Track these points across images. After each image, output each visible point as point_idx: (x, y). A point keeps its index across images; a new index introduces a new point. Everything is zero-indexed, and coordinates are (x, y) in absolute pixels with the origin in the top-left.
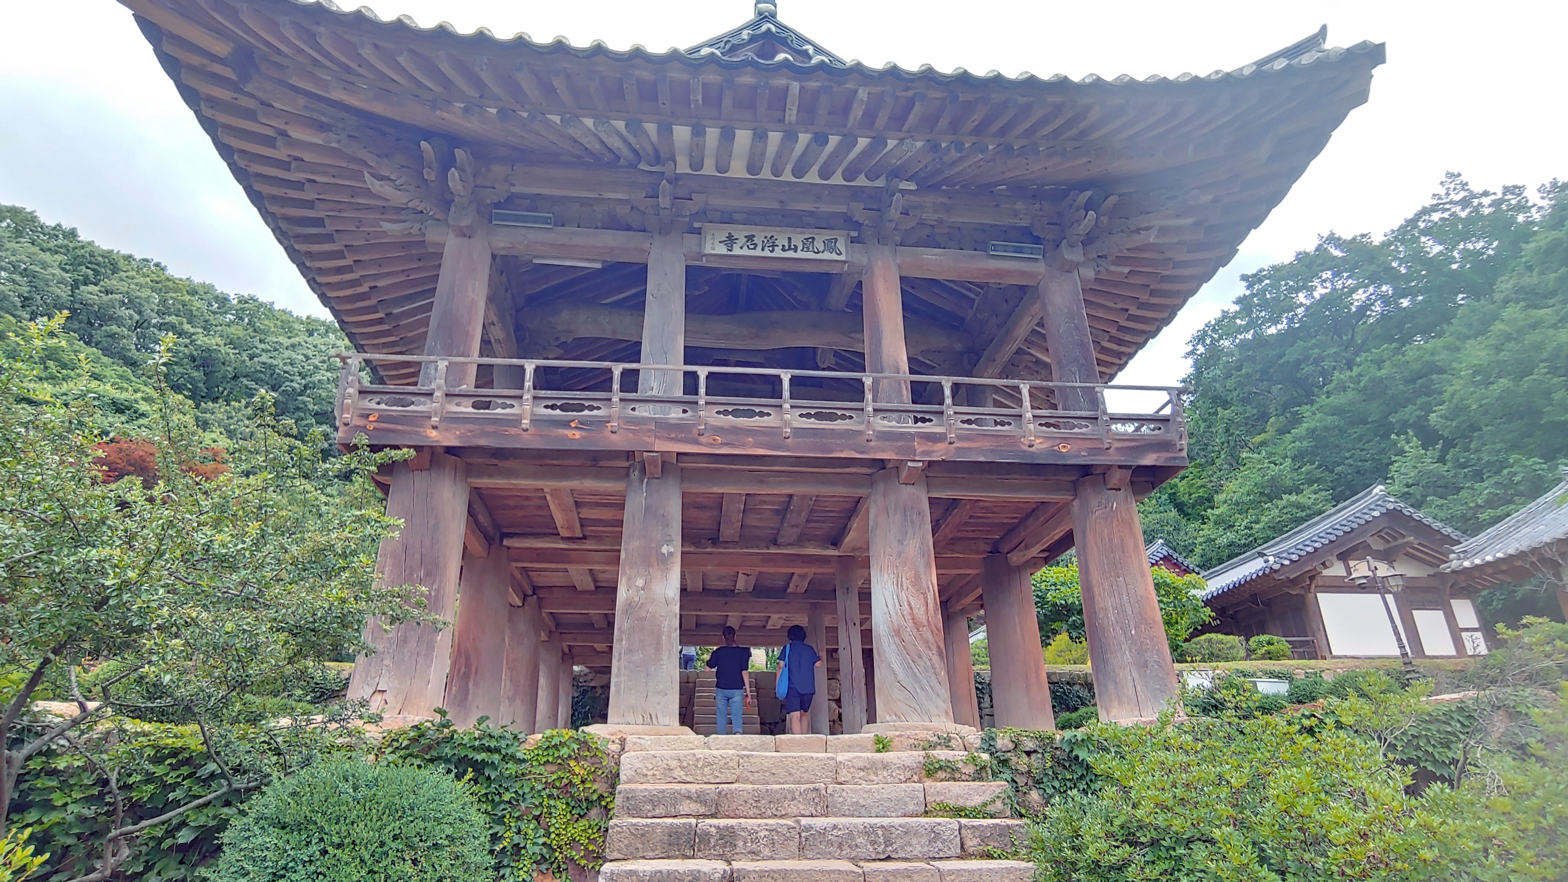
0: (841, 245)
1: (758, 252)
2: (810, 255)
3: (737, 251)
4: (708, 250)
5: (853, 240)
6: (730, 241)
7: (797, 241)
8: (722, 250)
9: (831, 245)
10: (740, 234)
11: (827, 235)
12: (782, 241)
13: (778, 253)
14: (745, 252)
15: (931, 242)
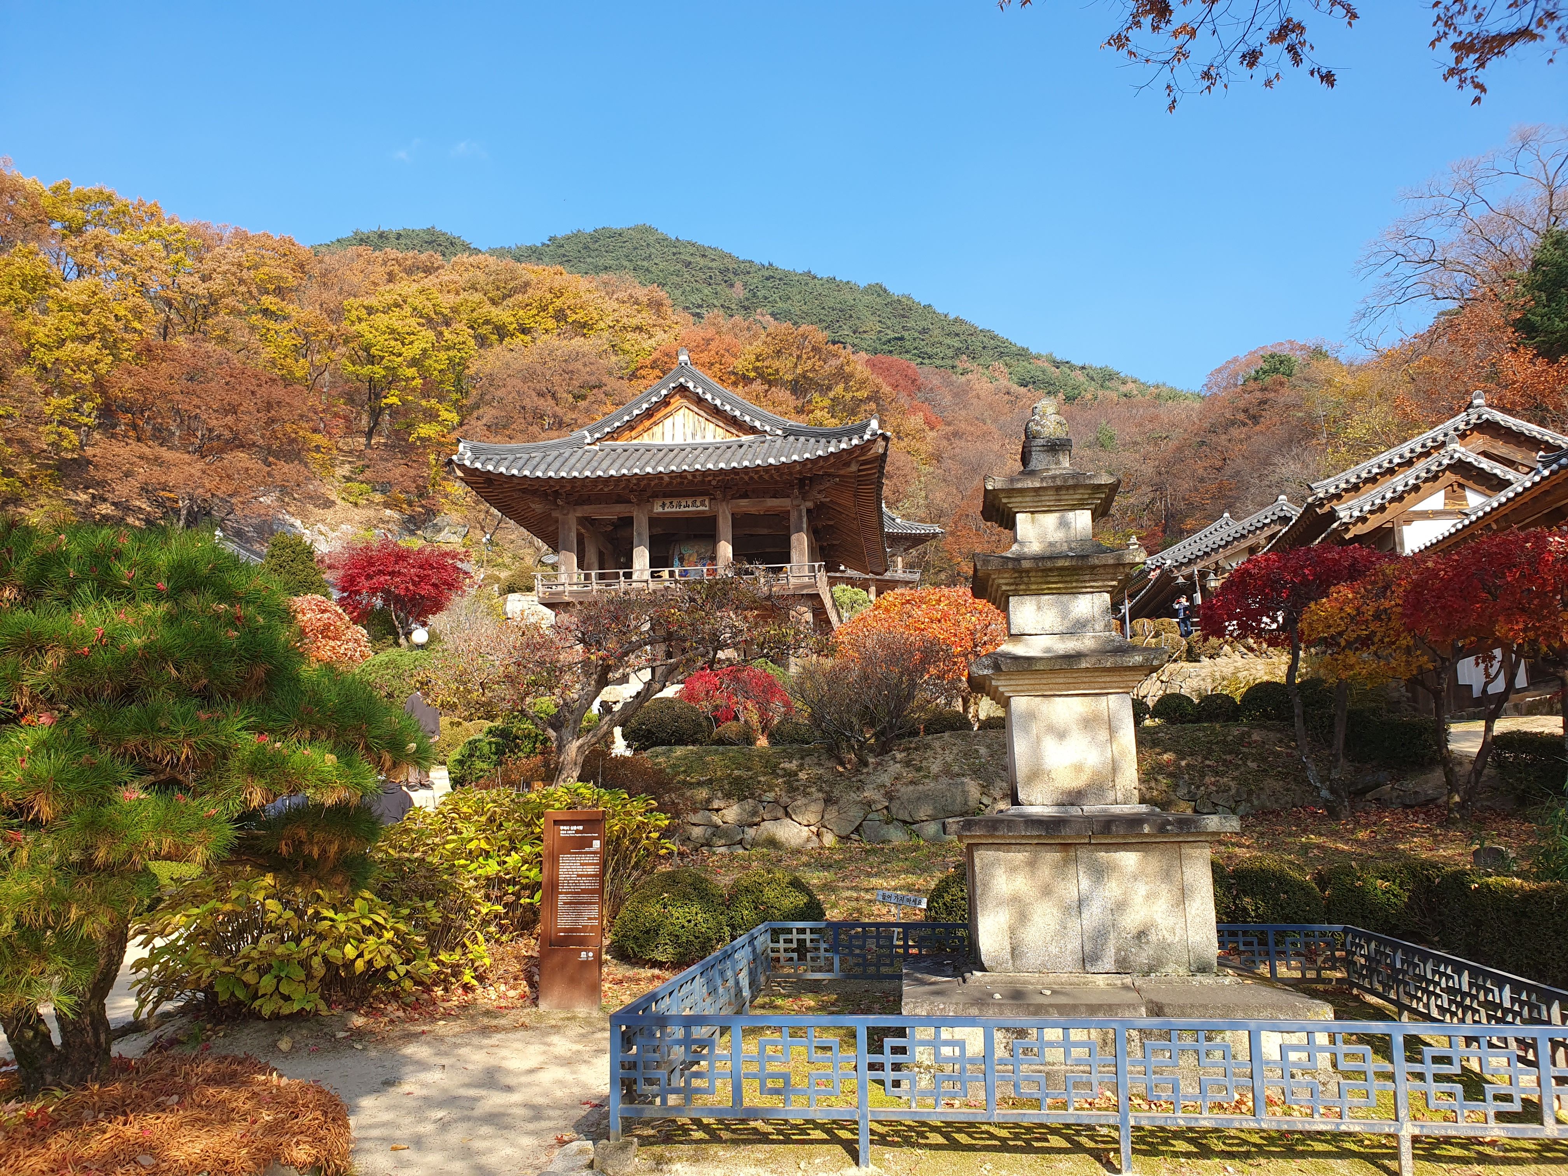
0: (707, 503)
1: (674, 510)
2: (694, 509)
3: (666, 510)
4: (655, 511)
5: (711, 499)
6: (663, 505)
7: (690, 503)
8: (660, 510)
9: (703, 504)
10: (667, 502)
11: (702, 498)
12: (683, 503)
13: (682, 509)
14: (670, 510)
15: (745, 496)
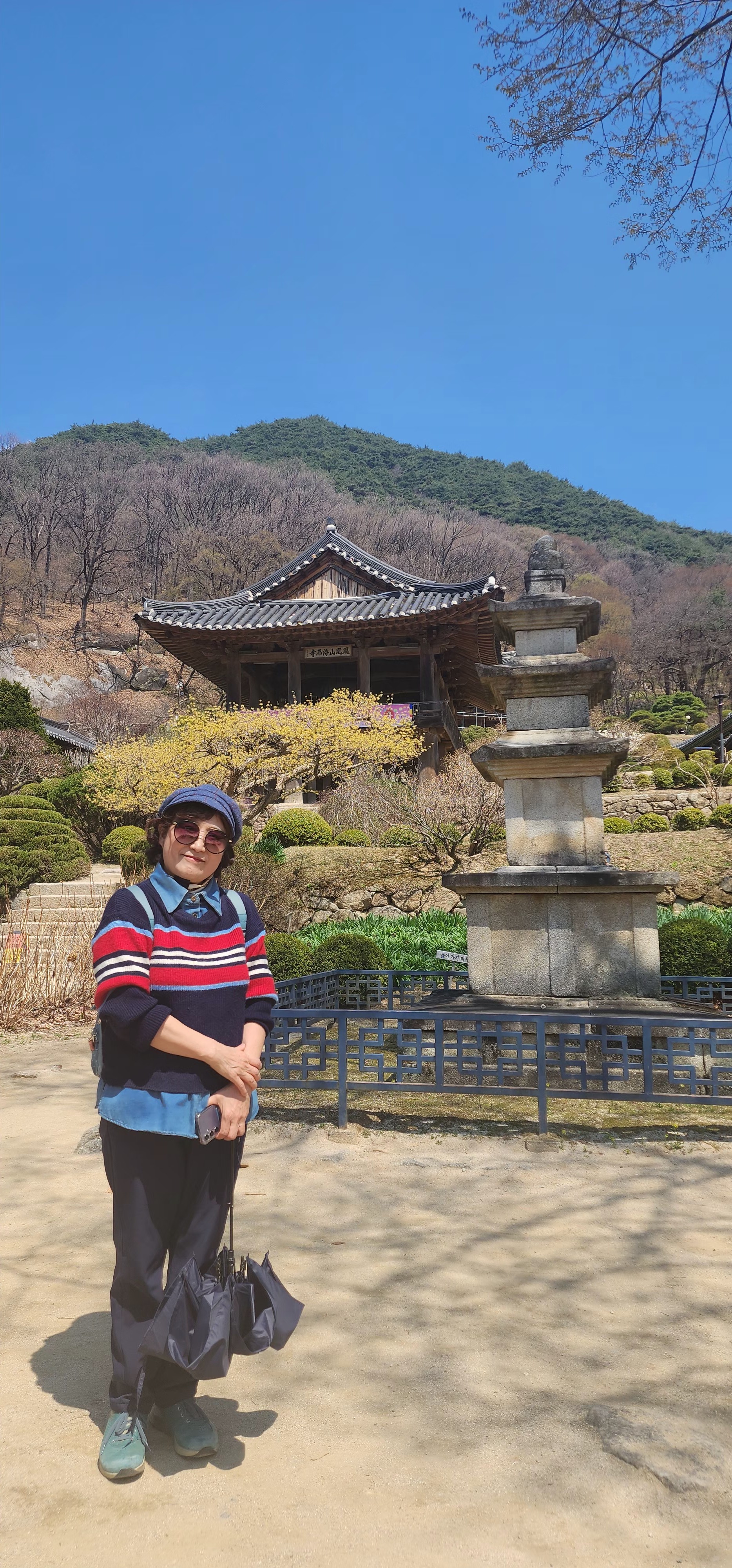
0: (349, 650)
1: (322, 656)
2: (339, 655)
3: (315, 656)
4: (306, 657)
5: (353, 647)
6: (313, 652)
7: (335, 650)
8: (310, 656)
9: (346, 651)
10: (316, 649)
11: (345, 646)
12: (330, 651)
13: (329, 656)
14: (318, 656)
15: (382, 644)
